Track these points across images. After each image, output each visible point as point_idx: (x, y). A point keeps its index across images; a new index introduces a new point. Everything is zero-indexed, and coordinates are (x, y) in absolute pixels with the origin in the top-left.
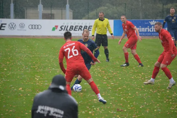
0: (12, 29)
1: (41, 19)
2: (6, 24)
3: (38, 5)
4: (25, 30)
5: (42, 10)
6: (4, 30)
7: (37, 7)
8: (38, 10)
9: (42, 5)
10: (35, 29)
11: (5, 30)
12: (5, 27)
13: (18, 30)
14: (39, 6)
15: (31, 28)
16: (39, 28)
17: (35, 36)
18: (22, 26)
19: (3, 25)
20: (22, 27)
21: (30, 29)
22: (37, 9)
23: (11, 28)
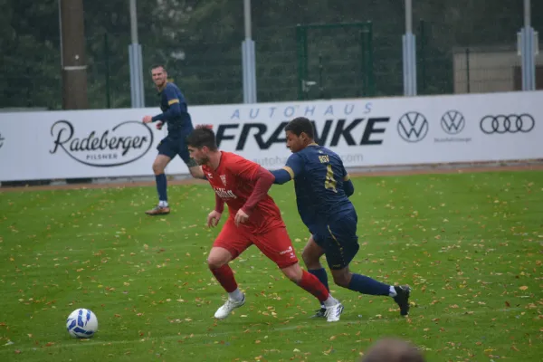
0: (413, 136)
1: (531, 89)
2: (386, 120)
3: (519, 31)
4: (468, 140)
5: (537, 52)
6: (379, 142)
7: (514, 39)
8: (519, 53)
9: (536, 30)
10: (508, 134)
11: (384, 143)
12: (382, 131)
13: (436, 140)
14: (519, 34)
15: (491, 129)
16: (524, 128)
17: (510, 161)
18: (453, 124)
19: (377, 126)
20: (453, 130)
21: (487, 136)
22: (515, 50)
23: (408, 135)
